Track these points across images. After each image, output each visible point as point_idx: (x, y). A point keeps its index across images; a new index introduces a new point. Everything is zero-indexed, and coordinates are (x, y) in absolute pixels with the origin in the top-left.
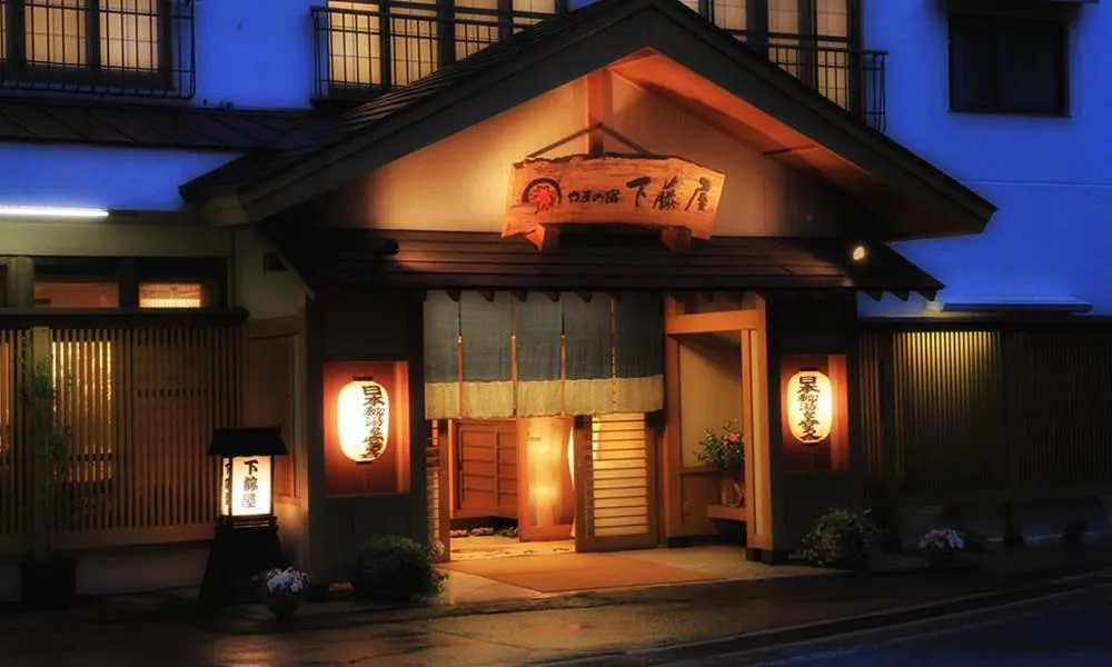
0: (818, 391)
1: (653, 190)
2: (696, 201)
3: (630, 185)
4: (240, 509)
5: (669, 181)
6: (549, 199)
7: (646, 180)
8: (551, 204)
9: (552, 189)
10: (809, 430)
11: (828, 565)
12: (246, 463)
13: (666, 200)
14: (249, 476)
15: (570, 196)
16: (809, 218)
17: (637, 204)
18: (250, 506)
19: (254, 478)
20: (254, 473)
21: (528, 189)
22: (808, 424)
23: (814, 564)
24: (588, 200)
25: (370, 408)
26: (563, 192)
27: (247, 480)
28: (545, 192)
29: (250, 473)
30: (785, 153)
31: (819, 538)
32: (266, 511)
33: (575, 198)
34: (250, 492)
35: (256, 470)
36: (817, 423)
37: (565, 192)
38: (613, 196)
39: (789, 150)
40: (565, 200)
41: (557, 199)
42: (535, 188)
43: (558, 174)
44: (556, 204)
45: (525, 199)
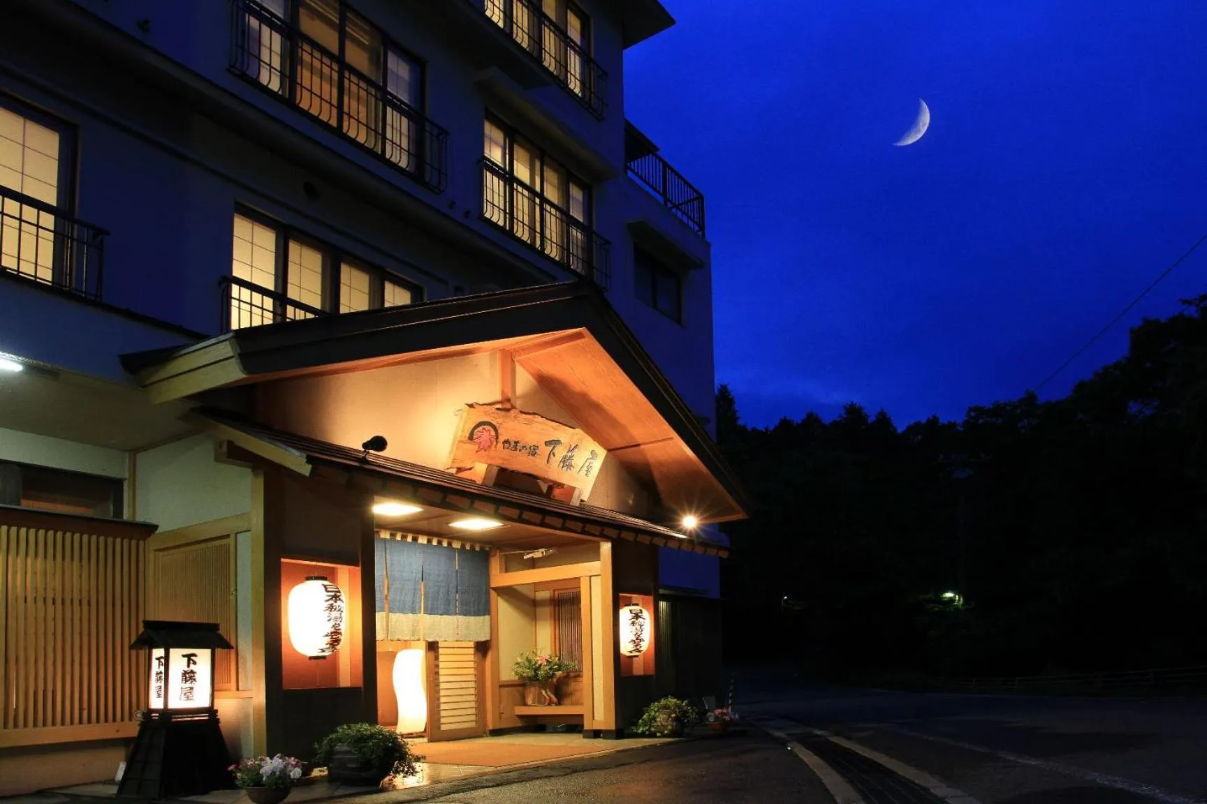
0: (644, 619)
1: (561, 452)
2: (585, 468)
3: (547, 443)
4: (177, 702)
5: (573, 447)
6: (489, 443)
7: (557, 442)
8: (489, 447)
9: (493, 433)
10: (637, 645)
11: (664, 736)
12: (184, 656)
13: (566, 463)
14: (186, 669)
15: (505, 442)
16: (631, 502)
17: (548, 461)
18: (188, 698)
19: (192, 672)
20: (192, 667)
21: (476, 427)
22: (637, 641)
23: (653, 735)
24: (516, 450)
25: (332, 605)
26: (500, 437)
27: (185, 673)
28: (485, 435)
29: (188, 666)
30: (637, 448)
31: (654, 718)
32: (205, 703)
33: (507, 445)
34: (188, 685)
35: (195, 663)
36: (643, 641)
37: (501, 439)
38: (533, 451)
39: (638, 445)
40: (500, 445)
41: (495, 443)
42: (480, 428)
43: (500, 421)
44: (493, 446)
45: (471, 438)
